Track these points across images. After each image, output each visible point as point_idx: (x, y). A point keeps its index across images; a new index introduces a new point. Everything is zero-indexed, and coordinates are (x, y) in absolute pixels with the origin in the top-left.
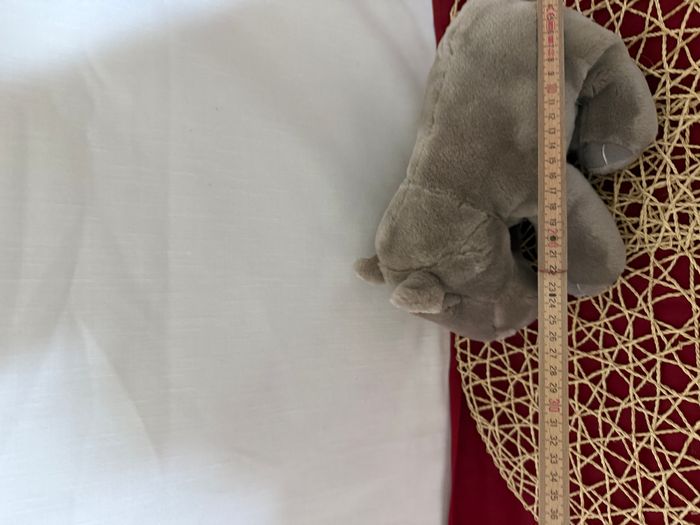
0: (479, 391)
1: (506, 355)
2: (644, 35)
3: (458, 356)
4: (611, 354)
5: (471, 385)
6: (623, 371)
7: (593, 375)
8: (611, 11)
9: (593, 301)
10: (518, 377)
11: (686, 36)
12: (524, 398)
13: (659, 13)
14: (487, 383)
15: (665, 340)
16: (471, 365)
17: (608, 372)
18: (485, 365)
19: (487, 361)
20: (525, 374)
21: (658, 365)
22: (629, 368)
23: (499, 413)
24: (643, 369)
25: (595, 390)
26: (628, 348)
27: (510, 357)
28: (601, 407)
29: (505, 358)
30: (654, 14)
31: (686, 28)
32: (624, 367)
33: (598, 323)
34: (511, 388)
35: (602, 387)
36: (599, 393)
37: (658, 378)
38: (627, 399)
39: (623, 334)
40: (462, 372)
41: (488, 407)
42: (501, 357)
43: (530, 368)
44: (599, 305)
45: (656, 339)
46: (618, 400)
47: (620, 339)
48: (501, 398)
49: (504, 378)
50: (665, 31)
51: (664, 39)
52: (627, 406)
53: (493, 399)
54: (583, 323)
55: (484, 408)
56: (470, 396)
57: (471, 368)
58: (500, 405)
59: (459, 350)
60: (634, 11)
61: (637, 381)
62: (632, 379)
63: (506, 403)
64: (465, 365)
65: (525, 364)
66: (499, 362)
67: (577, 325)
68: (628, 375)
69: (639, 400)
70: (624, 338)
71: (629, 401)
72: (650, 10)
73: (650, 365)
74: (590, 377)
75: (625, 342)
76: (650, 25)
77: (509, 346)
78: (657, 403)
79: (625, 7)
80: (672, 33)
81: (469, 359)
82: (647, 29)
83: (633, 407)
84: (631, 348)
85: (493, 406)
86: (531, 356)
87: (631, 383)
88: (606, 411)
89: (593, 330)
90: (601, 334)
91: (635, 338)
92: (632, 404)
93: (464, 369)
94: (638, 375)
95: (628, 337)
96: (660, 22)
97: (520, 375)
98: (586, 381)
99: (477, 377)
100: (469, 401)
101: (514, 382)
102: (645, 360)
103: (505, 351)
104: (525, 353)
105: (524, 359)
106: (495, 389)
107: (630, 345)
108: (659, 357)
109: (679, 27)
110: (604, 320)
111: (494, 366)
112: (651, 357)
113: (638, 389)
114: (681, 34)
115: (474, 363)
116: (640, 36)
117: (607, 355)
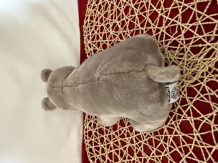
0: (91, 150)
1: (99, 138)
2: (135, 29)
3: (85, 137)
4: (129, 139)
5: (88, 148)
6: (132, 146)
7: (124, 147)
8: (126, 21)
9: (123, 120)
10: (102, 146)
11: (146, 30)
12: (104, 154)
13: (139, 22)
14: (93, 147)
15: (144, 136)
16: (88, 141)
17: (128, 146)
18: (92, 141)
19: (93, 140)
20: (104, 145)
21: (142, 145)
22: (134, 145)
23: (97, 159)
24: (138, 146)
25: (125, 152)
26: (133, 137)
27: (100, 138)
28: (126, 159)
29: (98, 139)
30: (137, 22)
31: (146, 27)
32: (133, 145)
33: (125, 128)
34: (100, 150)
35: (127, 151)
36: (126, 153)
37: (143, 150)
38: (134, 157)
39: (132, 133)
40: (86, 144)
41: (94, 156)
42: (97, 138)
43: (106, 143)
44: (125, 121)
45: (141, 135)
46: (131, 157)
47: (131, 134)
48: (98, 153)
49: (98, 146)
50: (140, 28)
51: (140, 31)
52: (134, 160)
53: (95, 154)
54: (121, 127)
55: (92, 157)
56: (88, 152)
57: (89, 142)
58: (97, 156)
59: (85, 135)
60: (132, 21)
61: (137, 150)
62: (135, 149)
63: (99, 155)
64: (87, 141)
65: (104, 141)
66: (97, 140)
67: (119, 128)
68: (134, 148)
69: (137, 158)
70: (132, 134)
71: (135, 158)
72: (136, 21)
73: (140, 144)
74: (123, 148)
75: (133, 135)
76: (136, 26)
77: (100, 134)
78: (143, 159)
79: (129, 20)
80: (142, 29)
81: (88, 139)
82: (136, 27)
83: (136, 160)
84: (134, 138)
85: (95, 156)
86: (106, 138)
87: (135, 151)
88: (128, 160)
89: (124, 130)
90: (126, 132)
91: (135, 134)
92: (135, 159)
93: (87, 143)
94: (137, 148)
95: (134, 134)
96: (139, 25)
97: (103, 145)
98: (122, 149)
99: (90, 145)
100: (88, 154)
101: (101, 147)
102: (139, 143)
103: (98, 136)
104: (104, 137)
105: (104, 139)
106: (95, 150)
107: (134, 136)
108: (142, 142)
109: (144, 27)
110: (127, 127)
111: (95, 141)
112: (140, 142)
113: (137, 153)
114: (145, 29)
115: (90, 140)
116: (134, 29)
117: (128, 140)
